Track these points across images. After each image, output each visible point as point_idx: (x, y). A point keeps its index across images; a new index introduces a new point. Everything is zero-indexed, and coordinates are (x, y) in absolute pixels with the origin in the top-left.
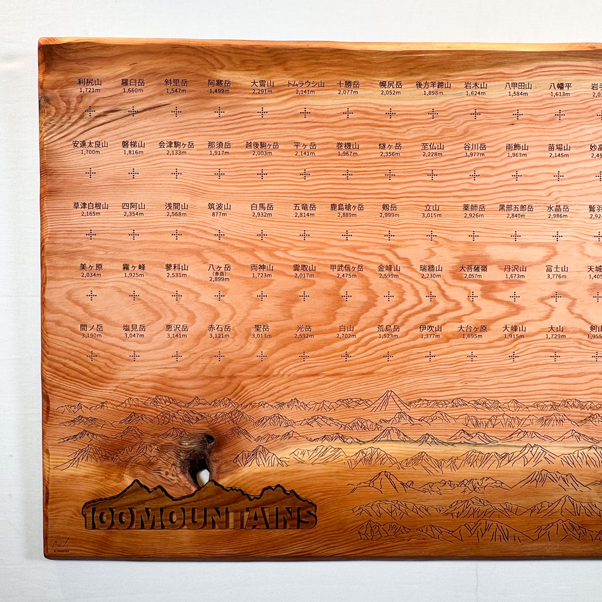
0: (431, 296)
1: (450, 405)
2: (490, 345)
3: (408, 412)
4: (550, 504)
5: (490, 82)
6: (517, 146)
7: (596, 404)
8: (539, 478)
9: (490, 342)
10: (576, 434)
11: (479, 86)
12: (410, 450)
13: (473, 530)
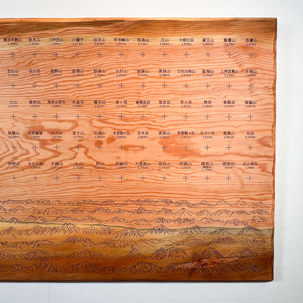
0: (14, 147)
1: (25, 203)
2: (44, 172)
3: (4, 207)
4: (78, 254)
5: (42, 38)
6: (56, 71)
7: (100, 202)
8: (72, 240)
9: (45, 171)
10: (90, 218)
11: (36, 40)
12: (5, 226)
13: (39, 267)
